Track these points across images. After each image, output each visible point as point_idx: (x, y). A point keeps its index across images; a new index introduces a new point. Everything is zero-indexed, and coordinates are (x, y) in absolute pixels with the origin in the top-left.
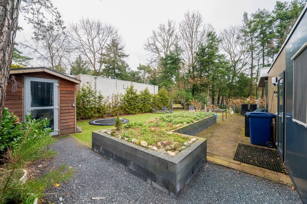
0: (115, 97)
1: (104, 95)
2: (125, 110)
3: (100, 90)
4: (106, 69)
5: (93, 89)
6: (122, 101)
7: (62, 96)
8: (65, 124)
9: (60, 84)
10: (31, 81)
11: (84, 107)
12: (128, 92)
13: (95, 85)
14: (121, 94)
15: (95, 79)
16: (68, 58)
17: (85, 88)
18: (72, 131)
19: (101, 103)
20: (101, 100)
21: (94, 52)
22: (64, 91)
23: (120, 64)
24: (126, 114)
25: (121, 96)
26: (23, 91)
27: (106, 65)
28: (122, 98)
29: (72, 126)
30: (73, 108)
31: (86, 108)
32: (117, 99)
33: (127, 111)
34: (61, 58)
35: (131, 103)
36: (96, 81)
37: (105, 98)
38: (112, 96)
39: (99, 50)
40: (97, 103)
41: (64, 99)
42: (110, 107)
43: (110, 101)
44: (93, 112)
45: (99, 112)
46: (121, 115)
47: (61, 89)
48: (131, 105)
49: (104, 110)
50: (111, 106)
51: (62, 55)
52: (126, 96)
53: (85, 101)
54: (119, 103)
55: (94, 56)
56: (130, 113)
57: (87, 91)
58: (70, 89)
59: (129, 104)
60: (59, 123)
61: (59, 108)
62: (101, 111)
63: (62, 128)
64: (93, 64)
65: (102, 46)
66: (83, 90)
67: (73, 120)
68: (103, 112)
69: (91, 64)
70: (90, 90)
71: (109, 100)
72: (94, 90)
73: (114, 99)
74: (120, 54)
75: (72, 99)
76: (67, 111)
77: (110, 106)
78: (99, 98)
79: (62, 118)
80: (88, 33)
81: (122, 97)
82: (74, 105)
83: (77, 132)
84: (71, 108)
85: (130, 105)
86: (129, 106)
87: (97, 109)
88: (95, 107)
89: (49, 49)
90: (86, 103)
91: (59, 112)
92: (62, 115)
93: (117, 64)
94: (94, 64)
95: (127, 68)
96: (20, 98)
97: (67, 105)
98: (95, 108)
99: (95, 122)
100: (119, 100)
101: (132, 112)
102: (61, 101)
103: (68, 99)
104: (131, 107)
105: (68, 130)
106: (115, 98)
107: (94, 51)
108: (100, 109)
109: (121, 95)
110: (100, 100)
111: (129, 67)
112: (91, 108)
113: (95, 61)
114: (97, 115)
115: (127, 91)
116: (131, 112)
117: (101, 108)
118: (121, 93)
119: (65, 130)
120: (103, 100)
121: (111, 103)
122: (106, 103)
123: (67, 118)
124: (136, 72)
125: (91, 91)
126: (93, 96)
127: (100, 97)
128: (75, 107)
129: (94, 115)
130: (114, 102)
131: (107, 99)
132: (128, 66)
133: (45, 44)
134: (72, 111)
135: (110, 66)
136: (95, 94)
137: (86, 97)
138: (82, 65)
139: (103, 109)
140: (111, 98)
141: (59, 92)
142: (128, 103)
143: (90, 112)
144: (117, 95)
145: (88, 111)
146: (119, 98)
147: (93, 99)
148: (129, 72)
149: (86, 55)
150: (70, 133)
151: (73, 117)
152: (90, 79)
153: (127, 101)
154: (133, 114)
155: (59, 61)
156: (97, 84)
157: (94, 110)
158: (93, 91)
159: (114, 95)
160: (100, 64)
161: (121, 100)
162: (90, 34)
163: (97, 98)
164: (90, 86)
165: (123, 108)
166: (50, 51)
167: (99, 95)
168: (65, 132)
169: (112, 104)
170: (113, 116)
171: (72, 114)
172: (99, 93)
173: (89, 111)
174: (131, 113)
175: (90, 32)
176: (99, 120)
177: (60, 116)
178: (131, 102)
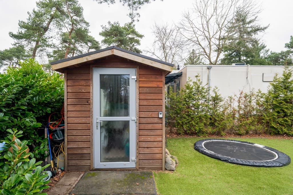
0: (245, 97)
1: (224, 94)
2: (267, 126)
3: (216, 87)
4: (226, 59)
5: (204, 84)
6: (262, 105)
7: (142, 97)
8: (147, 151)
9: (140, 75)
10: (101, 75)
11: (189, 116)
12: (275, 87)
13: (208, 80)
14: (260, 92)
15: (207, 71)
16: (180, 54)
17: (191, 84)
18: (158, 165)
19: (218, 109)
20: (217, 103)
21: (210, 38)
22: (146, 89)
23: (250, 46)
24: (270, 134)
25: (258, 96)
26: (91, 91)
27: (226, 53)
28: (262, 99)
29: (158, 156)
30: (160, 121)
31: (192, 118)
32: (250, 102)
33: (273, 127)
34: (173, 56)
35: (286, 110)
36: (209, 72)
37: (225, 100)
38: (239, 96)
39: (216, 33)
40: (210, 109)
41: (145, 103)
42: (234, 117)
43: (235, 105)
44: (203, 124)
45: (212, 124)
46: (256, 133)
47: (141, 85)
48: (286, 115)
49: (222, 123)
50: (237, 116)
51: (175, 53)
52: (272, 95)
53: (191, 105)
54: (254, 110)
55: (210, 44)
56: (281, 133)
57: (193, 90)
58: (154, 85)
59: (278, 112)
60: (137, 146)
61: (137, 120)
62: (216, 124)
63: (142, 157)
64: (208, 55)
65: (220, 26)
66: (188, 87)
67: (160, 144)
68: (220, 126)
69: (205, 56)
70: (199, 87)
71: (232, 104)
72: (206, 87)
73: (242, 101)
74: (249, 30)
75: (157, 103)
76: (150, 126)
77: (234, 114)
78: (214, 101)
79: (142, 139)
80: (202, 15)
81: (262, 97)
82: (161, 116)
83: (166, 169)
84: (156, 120)
85: (282, 114)
86: (278, 118)
87: (211, 119)
88: (206, 115)
89: (164, 49)
90: (193, 108)
91: (138, 128)
92: (142, 132)
93: (246, 47)
94: (210, 54)
95: (262, 51)
96: (88, 102)
97: (149, 114)
98: (206, 118)
99: (205, 145)
100: (254, 104)
101: (287, 132)
102: (141, 108)
103: (151, 103)
104: (286, 121)
105: (151, 161)
106: (244, 99)
107: (210, 36)
108: (215, 120)
109: (260, 95)
110: (215, 105)
111: (266, 48)
112: (200, 118)
113: (210, 49)
114: (210, 129)
115: (273, 85)
116: (284, 129)
117: (217, 119)
118: (259, 90)
119: (146, 161)
120: (221, 103)
121: (237, 109)
122: (226, 109)
123: (149, 139)
124: (282, 53)
125: (200, 89)
126: (204, 97)
127: (216, 99)
128: (164, 119)
129: (205, 130)
130: (243, 106)
131: (229, 102)
132: (264, 47)
133: (160, 45)
134: (159, 126)
135: (232, 54)
136: (207, 94)
137: (193, 99)
138: (195, 60)
139: (221, 121)
140: (237, 99)
141: (138, 90)
142: (278, 109)
143: (197, 124)
144: (248, 93)
145: (194, 121)
146: (255, 101)
147: (203, 102)
148: (266, 56)
149: (199, 44)
150: (155, 169)
151: (161, 139)
152: (201, 70)
153: (274, 107)
154: (288, 135)
155: (172, 60)
156: (211, 78)
157: (205, 121)
158: (203, 88)
159: (243, 95)
160: (218, 52)
161: (258, 104)
162: (205, 15)
163: (211, 100)
164: (199, 80)
165: (263, 121)
166: (164, 51)
167: (214, 96)
168: (147, 166)
169: (239, 111)
170: (240, 135)
171: (158, 132)
172: (214, 91)
173: (196, 122)
174: (285, 133)
175: (205, 12)
176: (213, 142)
177: (139, 135)
178: (287, 108)
